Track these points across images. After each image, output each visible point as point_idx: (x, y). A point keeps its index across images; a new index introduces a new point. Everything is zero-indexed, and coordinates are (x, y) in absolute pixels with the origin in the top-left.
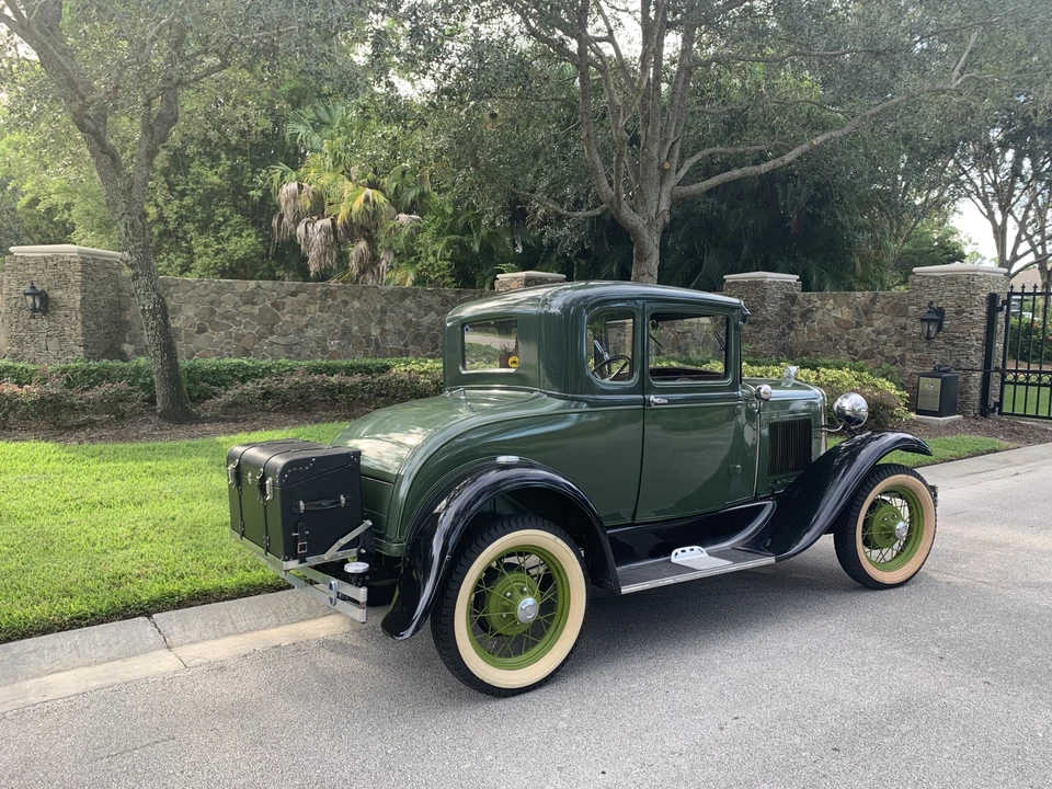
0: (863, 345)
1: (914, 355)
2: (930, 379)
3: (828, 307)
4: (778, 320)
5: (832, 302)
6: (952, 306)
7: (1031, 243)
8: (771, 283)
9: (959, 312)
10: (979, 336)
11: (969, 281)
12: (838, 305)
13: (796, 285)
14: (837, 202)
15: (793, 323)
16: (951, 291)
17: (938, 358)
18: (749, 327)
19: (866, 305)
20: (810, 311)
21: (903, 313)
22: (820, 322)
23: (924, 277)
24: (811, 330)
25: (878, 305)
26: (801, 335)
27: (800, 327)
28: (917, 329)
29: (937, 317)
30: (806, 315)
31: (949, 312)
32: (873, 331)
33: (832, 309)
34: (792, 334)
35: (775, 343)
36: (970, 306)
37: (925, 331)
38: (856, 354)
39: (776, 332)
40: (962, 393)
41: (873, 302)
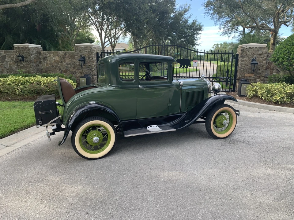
0: (64, 68)
1: (78, 71)
2: (83, 79)
3: (52, 56)
4: (36, 61)
5: (52, 54)
6: (87, 56)
7: (108, 38)
8: (31, 48)
9: (89, 58)
10: (95, 65)
11: (90, 49)
12: (54, 56)
13: (40, 48)
14: (51, 21)
15: (41, 61)
16: (86, 51)
17: (85, 72)
18: (26, 63)
19: (63, 55)
20: (46, 57)
21: (74, 58)
22: (50, 61)
23: (78, 47)
24: (47, 64)
25: (67, 56)
26: (44, 66)
27: (43, 63)
28: (78, 63)
29: (83, 60)
30: (45, 58)
31: (87, 58)
32: (66, 64)
33: (53, 57)
34: (41, 65)
35: (36, 68)
36: (92, 56)
37: (80, 64)
38: (62, 71)
39: (35, 65)
40: (92, 82)
41: (65, 54)
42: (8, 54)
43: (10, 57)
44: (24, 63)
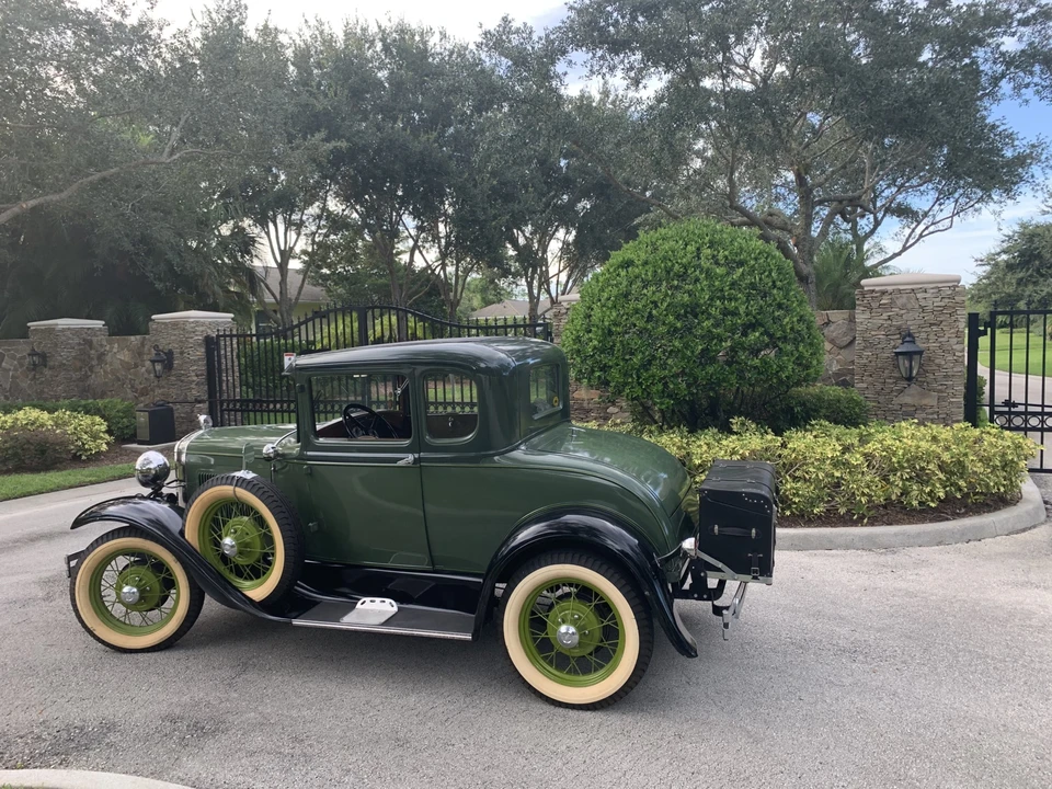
0: (141, 383)
2: (142, 413)
3: (115, 350)
4: (80, 364)
5: (117, 345)
6: (178, 348)
8: (63, 330)
9: (182, 353)
12: (121, 349)
13: (103, 330)
15: (93, 366)
16: (176, 335)
18: (51, 372)
19: (138, 348)
20: (103, 354)
22: (111, 364)
23: (158, 323)
24: (106, 372)
25: (146, 347)
26: (98, 377)
27: (98, 369)
29: (162, 359)
30: (101, 357)
31: (177, 353)
32: (146, 371)
33: (118, 352)
34: (93, 376)
35: (77, 386)
36: (186, 348)
39: (76, 375)
41: (143, 345)
42: (9, 350)
43: (13, 358)
44: (47, 372)
